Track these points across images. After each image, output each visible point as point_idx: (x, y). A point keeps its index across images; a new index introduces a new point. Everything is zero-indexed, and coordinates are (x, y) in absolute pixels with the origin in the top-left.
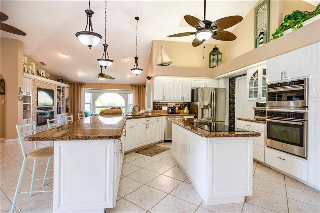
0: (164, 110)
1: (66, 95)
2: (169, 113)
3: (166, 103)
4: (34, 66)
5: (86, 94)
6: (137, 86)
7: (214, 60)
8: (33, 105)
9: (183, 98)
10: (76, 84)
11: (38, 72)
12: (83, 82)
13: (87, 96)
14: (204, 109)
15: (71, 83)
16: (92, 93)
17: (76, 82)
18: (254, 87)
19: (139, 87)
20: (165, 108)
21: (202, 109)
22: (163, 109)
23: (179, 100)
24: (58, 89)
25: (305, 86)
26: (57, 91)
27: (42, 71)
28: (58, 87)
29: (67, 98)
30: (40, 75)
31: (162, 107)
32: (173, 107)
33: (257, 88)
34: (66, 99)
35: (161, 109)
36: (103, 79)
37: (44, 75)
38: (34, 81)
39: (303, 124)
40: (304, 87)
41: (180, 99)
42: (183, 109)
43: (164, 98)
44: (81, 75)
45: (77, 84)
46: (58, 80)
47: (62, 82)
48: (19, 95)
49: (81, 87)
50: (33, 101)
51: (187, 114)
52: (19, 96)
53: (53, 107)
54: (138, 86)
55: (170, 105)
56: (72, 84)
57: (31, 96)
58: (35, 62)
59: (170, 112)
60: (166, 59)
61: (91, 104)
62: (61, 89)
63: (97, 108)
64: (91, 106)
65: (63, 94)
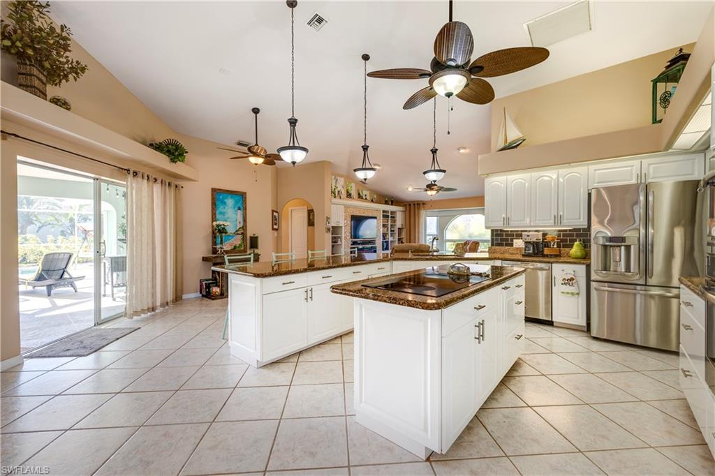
0: (517, 248)
1: (399, 223)
2: (529, 255)
4: (354, 188)
5: (428, 219)
8: (346, 238)
9: (558, 219)
10: (412, 205)
11: (359, 194)
12: (421, 201)
13: (430, 224)
14: (611, 246)
15: (405, 203)
16: (438, 218)
17: (413, 202)
20: (519, 243)
21: (605, 247)
22: (514, 246)
23: (548, 224)
24: (383, 215)
26: (382, 218)
27: (365, 192)
28: (384, 211)
29: (400, 227)
30: (362, 198)
31: (512, 240)
32: (535, 240)
34: (399, 229)
35: (511, 245)
36: (434, 192)
37: (368, 198)
38: (347, 207)
41: (552, 221)
42: (571, 246)
44: (411, 190)
45: (414, 205)
46: (386, 203)
47: (392, 204)
49: (419, 209)
50: (345, 233)
51: (576, 258)
52: (326, 228)
53: (375, 240)
55: (528, 236)
56: (408, 206)
57: (341, 227)
58: (354, 182)
59: (531, 252)
60: (514, 134)
62: (389, 214)
63: (447, 243)
65: (395, 221)
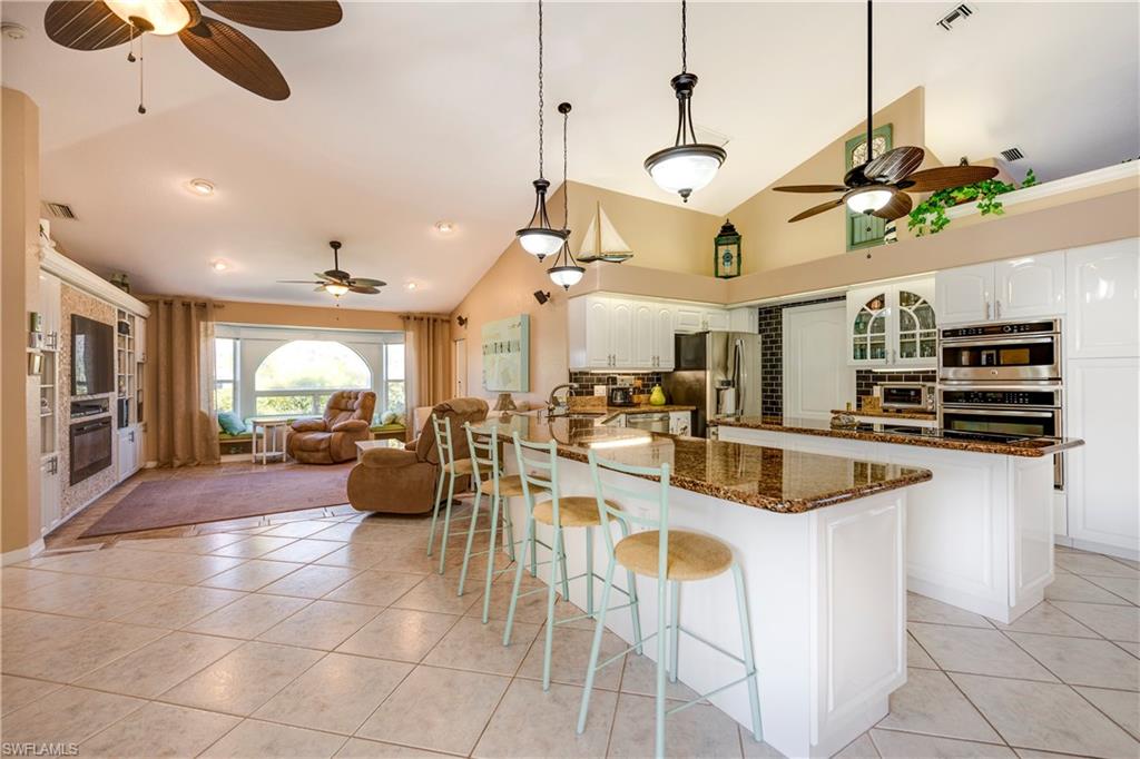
0: (599, 398)
3: (603, 374)
6: (422, 319)
7: (728, 257)
8: (61, 392)
9: (656, 359)
10: (178, 305)
12: (210, 300)
13: (221, 352)
14: (723, 389)
15: (155, 298)
16: (238, 342)
17: (179, 297)
18: (872, 332)
19: (431, 321)
20: (600, 390)
21: (718, 390)
22: (594, 395)
23: (647, 367)
24: (119, 324)
25: (1054, 335)
26: (117, 332)
28: (121, 313)
29: (143, 361)
31: (593, 387)
33: (884, 337)
34: (138, 363)
35: (592, 393)
36: (342, 291)
38: (64, 285)
39: (1053, 416)
40: (1052, 338)
41: (650, 364)
42: (650, 392)
43: (612, 359)
46: (122, 285)
48: (29, 350)
49: (201, 317)
50: (60, 377)
52: (30, 354)
53: (108, 399)
54: (428, 320)
56: (161, 305)
57: (54, 353)
59: (619, 400)
61: (234, 382)
62: (128, 323)
63: (259, 399)
64: (235, 389)
65: (131, 344)
